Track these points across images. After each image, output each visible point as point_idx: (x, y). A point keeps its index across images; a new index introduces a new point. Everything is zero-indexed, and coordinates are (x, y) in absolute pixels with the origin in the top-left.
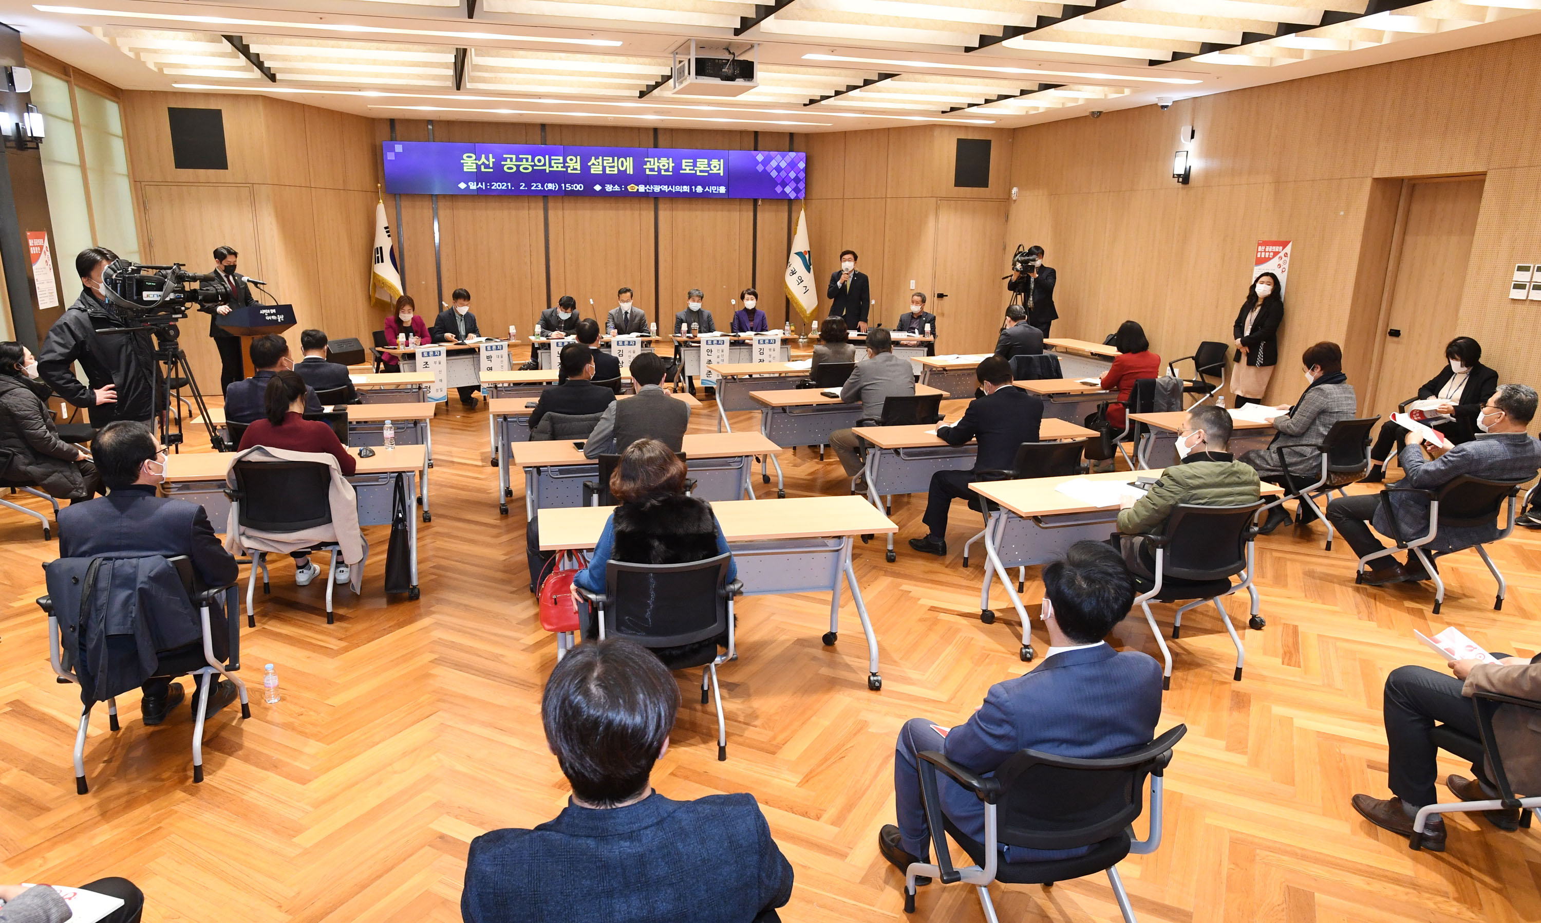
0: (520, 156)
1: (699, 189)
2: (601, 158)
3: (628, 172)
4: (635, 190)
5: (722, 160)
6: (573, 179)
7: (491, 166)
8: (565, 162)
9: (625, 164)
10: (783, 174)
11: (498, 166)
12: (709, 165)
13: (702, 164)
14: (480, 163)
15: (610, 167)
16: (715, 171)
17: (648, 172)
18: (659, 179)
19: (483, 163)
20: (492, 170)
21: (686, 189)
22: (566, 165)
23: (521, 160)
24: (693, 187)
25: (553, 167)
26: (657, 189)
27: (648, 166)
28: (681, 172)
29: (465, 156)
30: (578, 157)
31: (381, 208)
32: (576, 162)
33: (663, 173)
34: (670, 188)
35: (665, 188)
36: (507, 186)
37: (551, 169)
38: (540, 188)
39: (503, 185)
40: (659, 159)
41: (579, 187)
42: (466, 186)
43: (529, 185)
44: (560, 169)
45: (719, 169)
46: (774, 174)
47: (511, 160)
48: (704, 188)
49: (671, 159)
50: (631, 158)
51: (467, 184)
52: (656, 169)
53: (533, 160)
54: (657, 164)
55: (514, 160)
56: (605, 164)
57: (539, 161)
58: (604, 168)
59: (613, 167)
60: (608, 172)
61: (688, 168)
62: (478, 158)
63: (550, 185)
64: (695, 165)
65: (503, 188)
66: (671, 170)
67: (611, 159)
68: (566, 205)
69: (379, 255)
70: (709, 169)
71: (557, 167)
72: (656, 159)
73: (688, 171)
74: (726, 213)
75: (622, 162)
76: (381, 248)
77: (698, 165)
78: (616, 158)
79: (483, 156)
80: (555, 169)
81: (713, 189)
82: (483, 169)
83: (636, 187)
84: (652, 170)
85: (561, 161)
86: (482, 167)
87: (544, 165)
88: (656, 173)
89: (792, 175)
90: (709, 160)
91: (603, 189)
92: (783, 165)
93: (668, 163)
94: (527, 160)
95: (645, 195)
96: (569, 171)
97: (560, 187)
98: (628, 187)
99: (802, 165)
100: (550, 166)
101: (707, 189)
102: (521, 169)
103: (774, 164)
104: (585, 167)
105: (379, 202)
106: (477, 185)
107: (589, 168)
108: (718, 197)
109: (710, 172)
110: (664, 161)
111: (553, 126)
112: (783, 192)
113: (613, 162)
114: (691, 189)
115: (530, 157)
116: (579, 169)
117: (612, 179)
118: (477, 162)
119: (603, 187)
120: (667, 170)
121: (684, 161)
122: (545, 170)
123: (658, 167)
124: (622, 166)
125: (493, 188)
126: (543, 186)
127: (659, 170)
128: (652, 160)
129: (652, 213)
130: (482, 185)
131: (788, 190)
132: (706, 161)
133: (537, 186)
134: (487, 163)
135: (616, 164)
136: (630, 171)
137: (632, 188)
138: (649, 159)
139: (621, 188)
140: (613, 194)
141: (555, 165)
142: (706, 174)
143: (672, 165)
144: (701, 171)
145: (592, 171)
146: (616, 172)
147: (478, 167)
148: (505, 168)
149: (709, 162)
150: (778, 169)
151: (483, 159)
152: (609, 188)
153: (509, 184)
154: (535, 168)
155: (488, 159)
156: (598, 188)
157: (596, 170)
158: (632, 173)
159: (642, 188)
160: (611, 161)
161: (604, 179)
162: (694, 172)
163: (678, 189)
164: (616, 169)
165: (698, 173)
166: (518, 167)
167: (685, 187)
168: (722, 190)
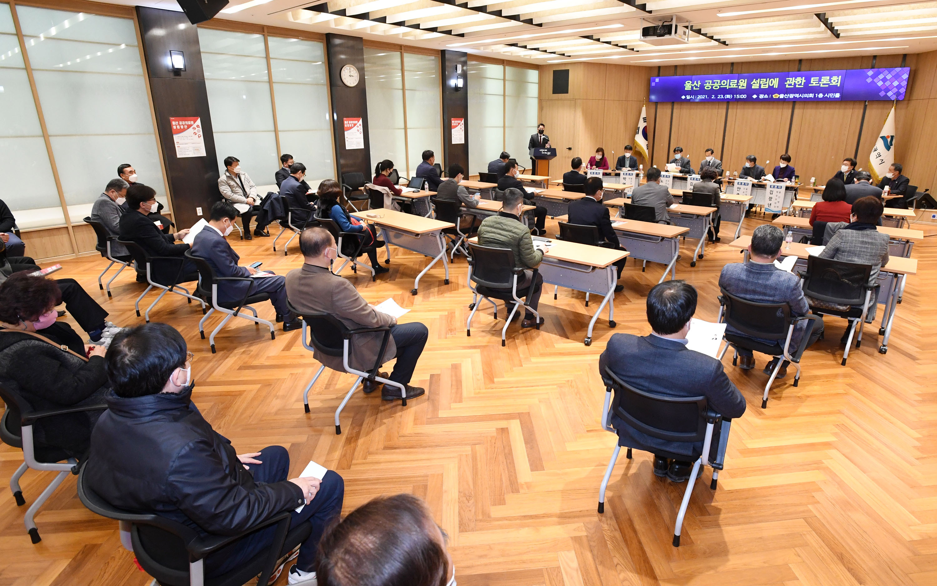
0: (714, 81)
1: (821, 96)
2: (759, 79)
3: (774, 87)
4: (778, 97)
5: (840, 77)
6: (741, 92)
7: (699, 86)
8: (738, 82)
10: (888, 83)
11: (702, 87)
12: (830, 80)
13: (825, 80)
14: (693, 85)
15: (764, 84)
16: (834, 84)
17: (787, 86)
18: (795, 90)
19: (695, 86)
20: (699, 89)
21: (811, 95)
22: (739, 84)
23: (714, 83)
24: (817, 94)
27: (788, 82)
28: (810, 85)
29: (686, 82)
30: (746, 80)
31: (644, 109)
32: (744, 83)
33: (797, 86)
34: (800, 95)
35: (797, 96)
37: (730, 87)
38: (722, 97)
39: (704, 96)
40: (796, 78)
41: (744, 96)
43: (716, 96)
44: (735, 87)
45: (837, 82)
46: (880, 84)
47: (709, 83)
48: (824, 95)
49: (804, 78)
50: (778, 79)
51: (686, 96)
52: (793, 84)
53: (720, 83)
54: (794, 81)
55: (711, 83)
56: (761, 83)
57: (724, 83)
58: (760, 85)
60: (762, 87)
61: (814, 83)
62: (693, 83)
63: (728, 95)
64: (820, 80)
66: (803, 84)
67: (765, 80)
68: (739, 106)
69: (638, 131)
70: (830, 82)
72: (794, 78)
73: (814, 85)
74: (842, 111)
75: (772, 81)
76: (639, 127)
77: (822, 81)
78: (768, 79)
79: (695, 81)
80: (732, 87)
81: (831, 95)
82: (694, 89)
83: (778, 95)
84: (790, 85)
85: (736, 82)
87: (726, 85)
88: (793, 87)
89: (896, 83)
90: (831, 77)
91: (758, 97)
92: (889, 77)
93: (802, 81)
94: (717, 83)
95: (784, 100)
96: (740, 88)
97: (733, 97)
98: (774, 96)
99: (905, 76)
100: (730, 85)
101: (826, 95)
102: (714, 88)
103: (881, 76)
104: (749, 85)
105: (643, 106)
106: (690, 97)
107: (752, 85)
108: (834, 100)
109: (831, 84)
110: (799, 79)
111: (738, 63)
112: (886, 95)
113: (766, 81)
114: (815, 96)
115: (719, 81)
116: (745, 86)
117: (764, 91)
119: (758, 96)
120: (800, 85)
121: (812, 78)
122: (727, 87)
123: (795, 83)
124: (772, 83)
126: (724, 96)
127: (795, 84)
128: (791, 79)
129: (790, 111)
130: (693, 96)
131: (890, 94)
132: (828, 78)
134: (697, 85)
135: (767, 82)
136: (776, 86)
137: (776, 96)
138: (789, 79)
139: (769, 96)
140: (764, 99)
141: (732, 85)
142: (827, 86)
143: (804, 81)
144: (823, 84)
145: (753, 87)
146: (767, 87)
147: (692, 87)
148: (706, 88)
150: (884, 80)
151: (695, 83)
152: (761, 96)
153: (706, 96)
154: (721, 87)
155: (697, 83)
156: (755, 96)
157: (755, 86)
159: (782, 96)
161: (759, 91)
162: (819, 85)
163: (806, 96)
164: (767, 85)
165: (822, 86)
166: (712, 86)
167: (811, 94)
168: (838, 95)
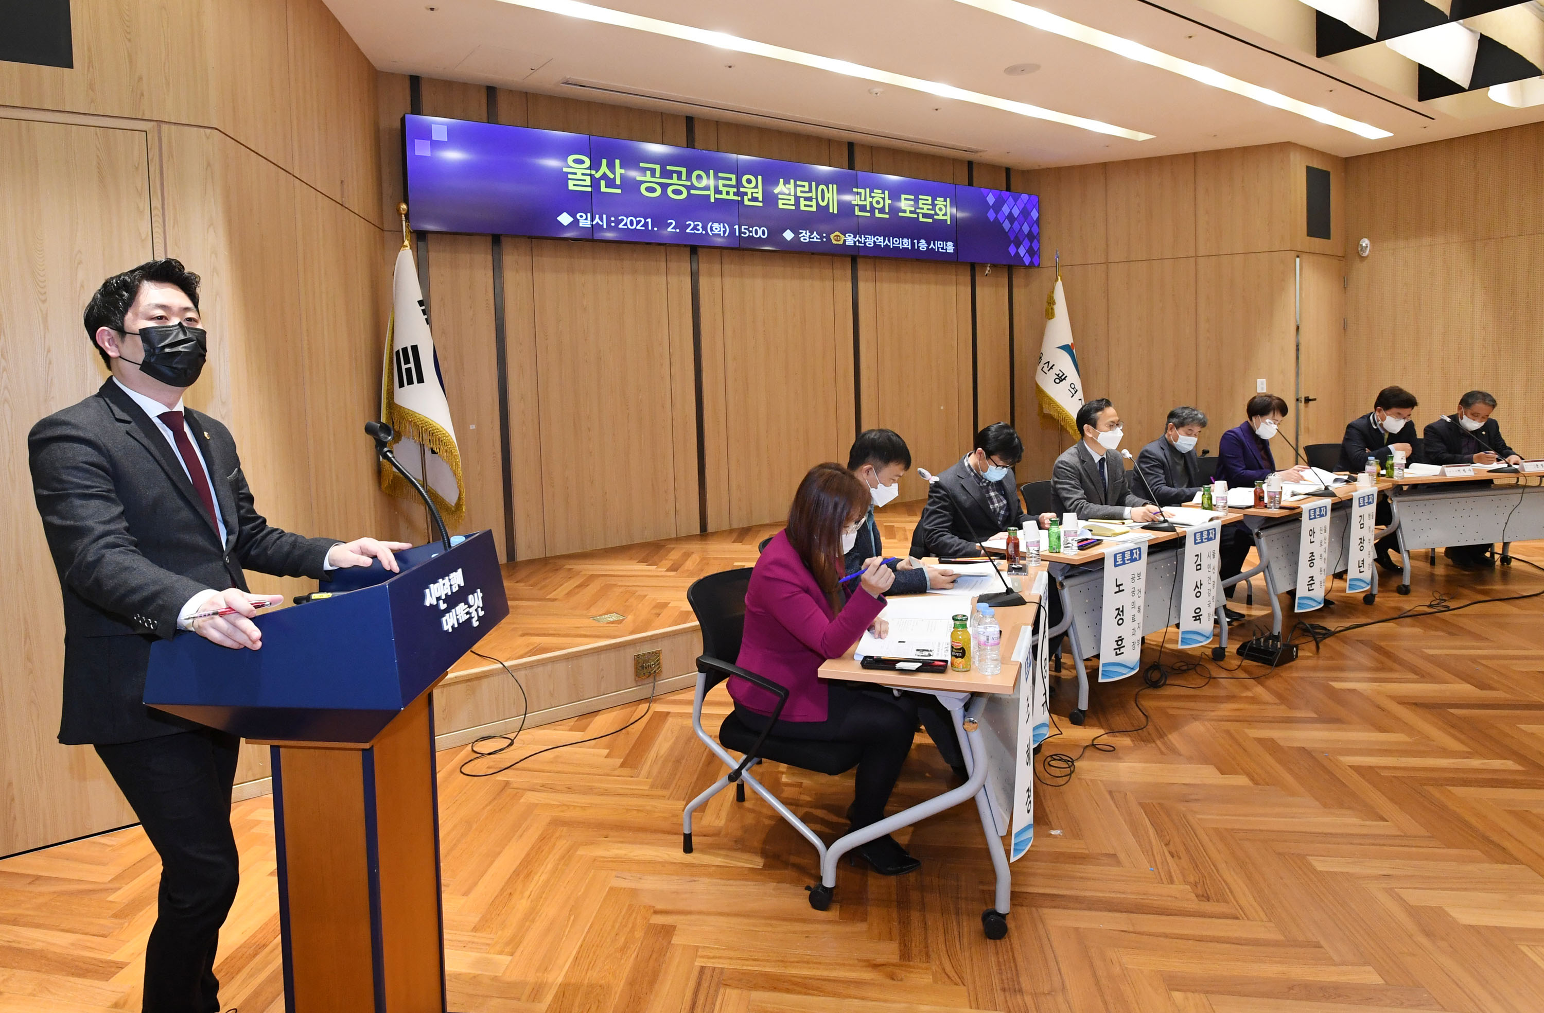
0: (669, 168)
1: (923, 245)
2: (792, 181)
3: (831, 211)
4: (841, 242)
5: (948, 200)
6: (752, 217)
7: (618, 182)
8: (739, 184)
9: (827, 195)
11: (630, 183)
12: (933, 206)
13: (925, 204)
14: (598, 175)
15: (806, 199)
16: (941, 217)
17: (857, 212)
18: (872, 225)
19: (604, 176)
20: (619, 191)
21: (906, 243)
22: (742, 190)
23: (669, 175)
24: (916, 241)
25: (721, 193)
26: (870, 241)
27: (858, 201)
28: (900, 214)
29: (570, 159)
30: (760, 178)
31: (409, 260)
32: (756, 187)
33: (877, 215)
34: (887, 241)
35: (880, 241)
36: (646, 224)
37: (718, 196)
38: (700, 230)
39: (638, 222)
40: (872, 190)
41: (761, 233)
42: (570, 219)
43: (681, 226)
44: (731, 197)
45: (946, 214)
46: (1006, 225)
48: (928, 244)
49: (887, 192)
50: (835, 186)
51: (574, 216)
52: (868, 208)
53: (689, 177)
54: (869, 199)
55: (658, 174)
56: (799, 194)
57: (699, 179)
58: (797, 199)
59: (810, 199)
60: (802, 208)
61: (907, 209)
62: (595, 166)
63: (716, 225)
64: (916, 205)
65: (638, 227)
66: (886, 210)
67: (806, 184)
69: (412, 365)
70: (933, 212)
71: (728, 193)
72: (868, 190)
73: (908, 215)
75: (823, 190)
76: (415, 348)
77: (921, 206)
78: (814, 184)
79: (604, 161)
80: (724, 196)
81: (938, 245)
82: (603, 188)
83: (842, 237)
84: (863, 208)
85: (734, 182)
86: (603, 183)
87: (707, 187)
88: (868, 214)
89: (1025, 229)
90: (934, 198)
91: (797, 238)
92: (1016, 212)
93: (884, 199)
94: (679, 174)
95: (849, 250)
96: (746, 202)
97: (731, 231)
98: (832, 236)
99: (1035, 214)
100: (717, 191)
101: (932, 245)
102: (669, 192)
103: (1006, 209)
104: (770, 197)
105: (402, 245)
106: (592, 220)
107: (776, 198)
108: (940, 260)
109: (936, 217)
110: (878, 194)
111: (706, 122)
112: (1017, 253)
113: (810, 191)
114: (913, 244)
115: (684, 170)
116: (760, 199)
117: (809, 221)
118: (593, 172)
119: (796, 234)
120: (882, 211)
121: (903, 196)
122: (709, 196)
123: (871, 203)
124: (823, 200)
125: (621, 226)
126: (704, 228)
127: (872, 208)
128: (863, 191)
129: (849, 284)
130: (601, 220)
131: (1022, 251)
132: (930, 198)
133: (695, 228)
134: (612, 176)
135: (813, 195)
136: (834, 208)
137: (836, 238)
138: (859, 190)
139: (822, 238)
140: (810, 247)
141: (724, 190)
142: (931, 220)
143: (888, 202)
144: (924, 216)
145: (780, 205)
146: (814, 209)
147: (595, 183)
148: (643, 190)
149: (933, 201)
150: (1010, 217)
151: (604, 169)
152: (805, 236)
153: (649, 220)
154: (692, 192)
155: (612, 167)
156: (788, 235)
157: (785, 202)
158: (836, 212)
159: (849, 240)
160: (807, 189)
161: (799, 220)
162: (915, 216)
163: (897, 243)
164: (814, 203)
165: (921, 219)
166: (664, 187)
167: (905, 240)
168: (950, 247)
